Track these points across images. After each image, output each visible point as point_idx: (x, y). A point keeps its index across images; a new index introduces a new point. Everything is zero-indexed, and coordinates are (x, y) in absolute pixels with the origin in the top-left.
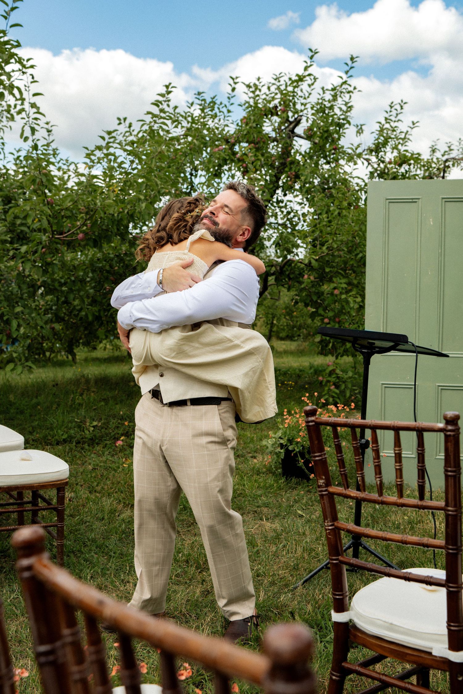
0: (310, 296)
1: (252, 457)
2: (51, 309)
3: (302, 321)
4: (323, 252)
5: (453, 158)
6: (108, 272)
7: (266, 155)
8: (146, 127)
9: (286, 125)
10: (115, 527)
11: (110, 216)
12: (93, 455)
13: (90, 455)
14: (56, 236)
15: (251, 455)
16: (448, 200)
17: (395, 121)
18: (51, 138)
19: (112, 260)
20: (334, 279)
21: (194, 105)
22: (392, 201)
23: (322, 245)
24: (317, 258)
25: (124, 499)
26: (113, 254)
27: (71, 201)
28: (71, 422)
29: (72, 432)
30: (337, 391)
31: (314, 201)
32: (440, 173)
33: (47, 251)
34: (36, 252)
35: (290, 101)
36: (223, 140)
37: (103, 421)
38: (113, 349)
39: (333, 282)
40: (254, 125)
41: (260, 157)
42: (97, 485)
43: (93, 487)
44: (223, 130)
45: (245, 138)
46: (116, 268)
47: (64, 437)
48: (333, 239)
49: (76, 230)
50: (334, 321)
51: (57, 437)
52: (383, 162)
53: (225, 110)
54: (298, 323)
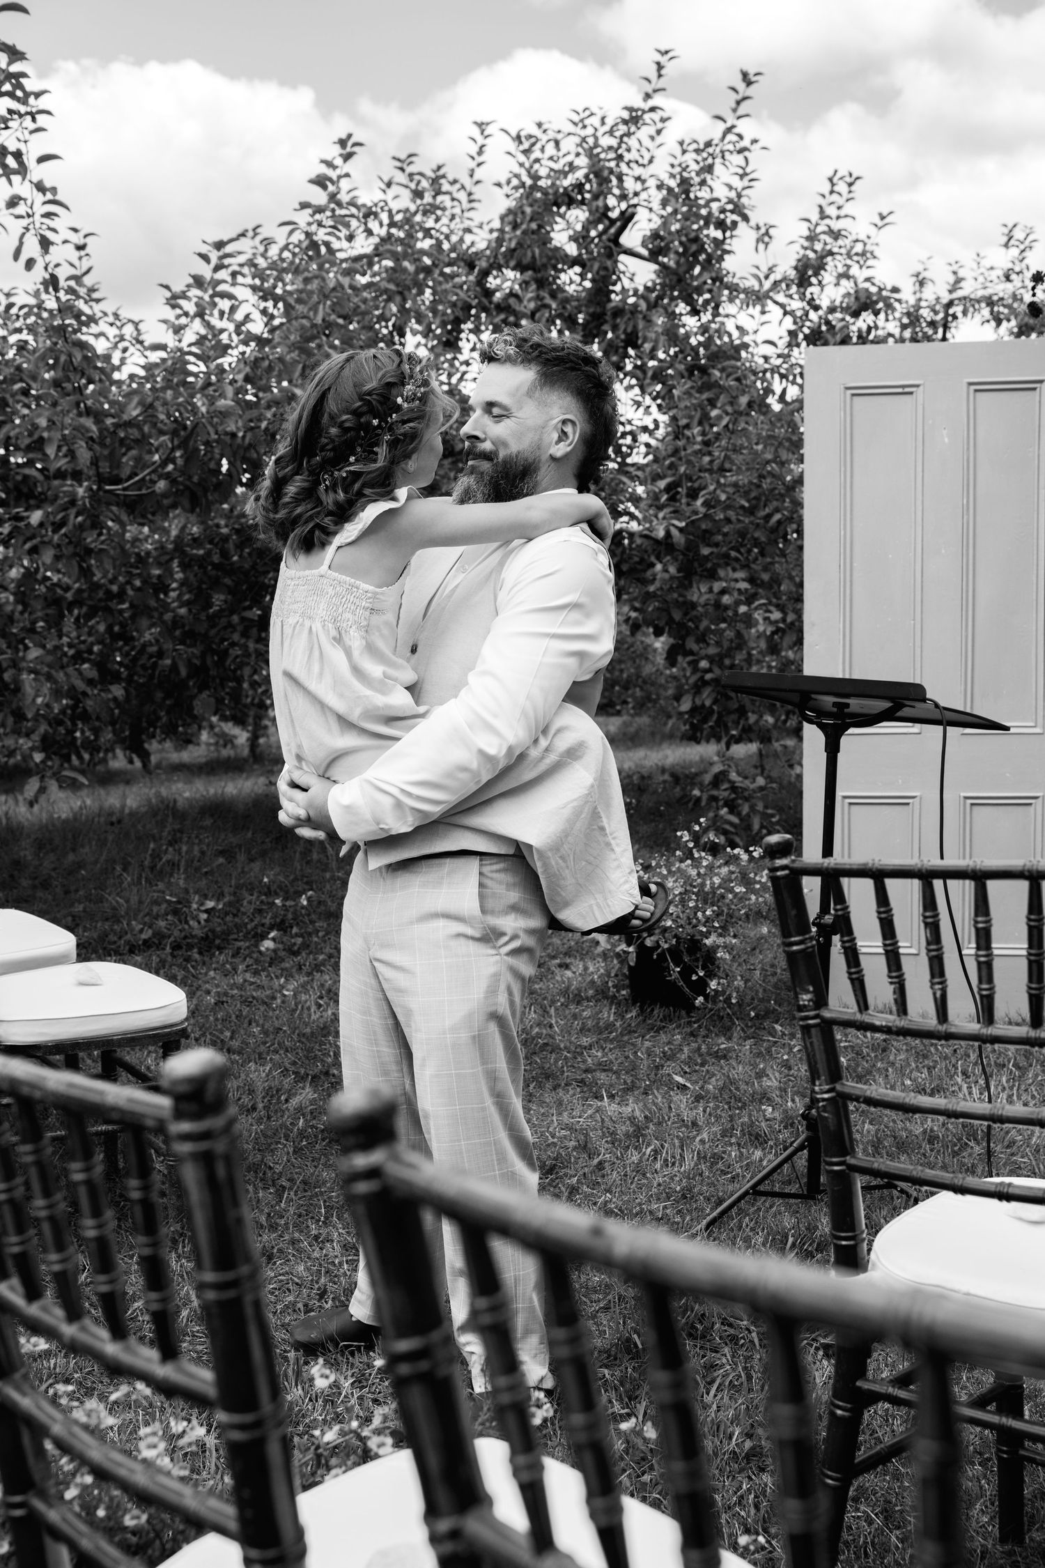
0: (668, 611)
1: (560, 966)
2: (90, 652)
3: (632, 670)
4: (696, 513)
5: (965, 298)
6: (216, 567)
7: (560, 296)
8: (298, 236)
9: (601, 227)
10: (283, 1125)
11: (228, 439)
12: (212, 973)
13: (206, 974)
14: (108, 487)
15: (558, 961)
16: (980, 388)
17: (838, 217)
18: (85, 264)
19: (225, 539)
20: (721, 573)
21: (394, 187)
22: (859, 392)
23: (693, 494)
24: (683, 524)
25: (294, 1063)
26: (227, 526)
27: (139, 403)
28: (156, 902)
29: (162, 924)
30: (735, 820)
31: (672, 397)
32: (936, 333)
33: (88, 522)
34: (63, 523)
35: (611, 171)
36: (462, 264)
37: (226, 899)
38: (217, 744)
39: (720, 579)
40: (534, 226)
41: (548, 300)
42: (232, 1038)
43: (222, 1041)
44: (461, 240)
45: (512, 257)
46: (235, 558)
47: (144, 936)
48: (718, 482)
49: (149, 474)
50: (721, 666)
51: (129, 937)
52: (817, 308)
53: (462, 196)
54: (625, 675)
